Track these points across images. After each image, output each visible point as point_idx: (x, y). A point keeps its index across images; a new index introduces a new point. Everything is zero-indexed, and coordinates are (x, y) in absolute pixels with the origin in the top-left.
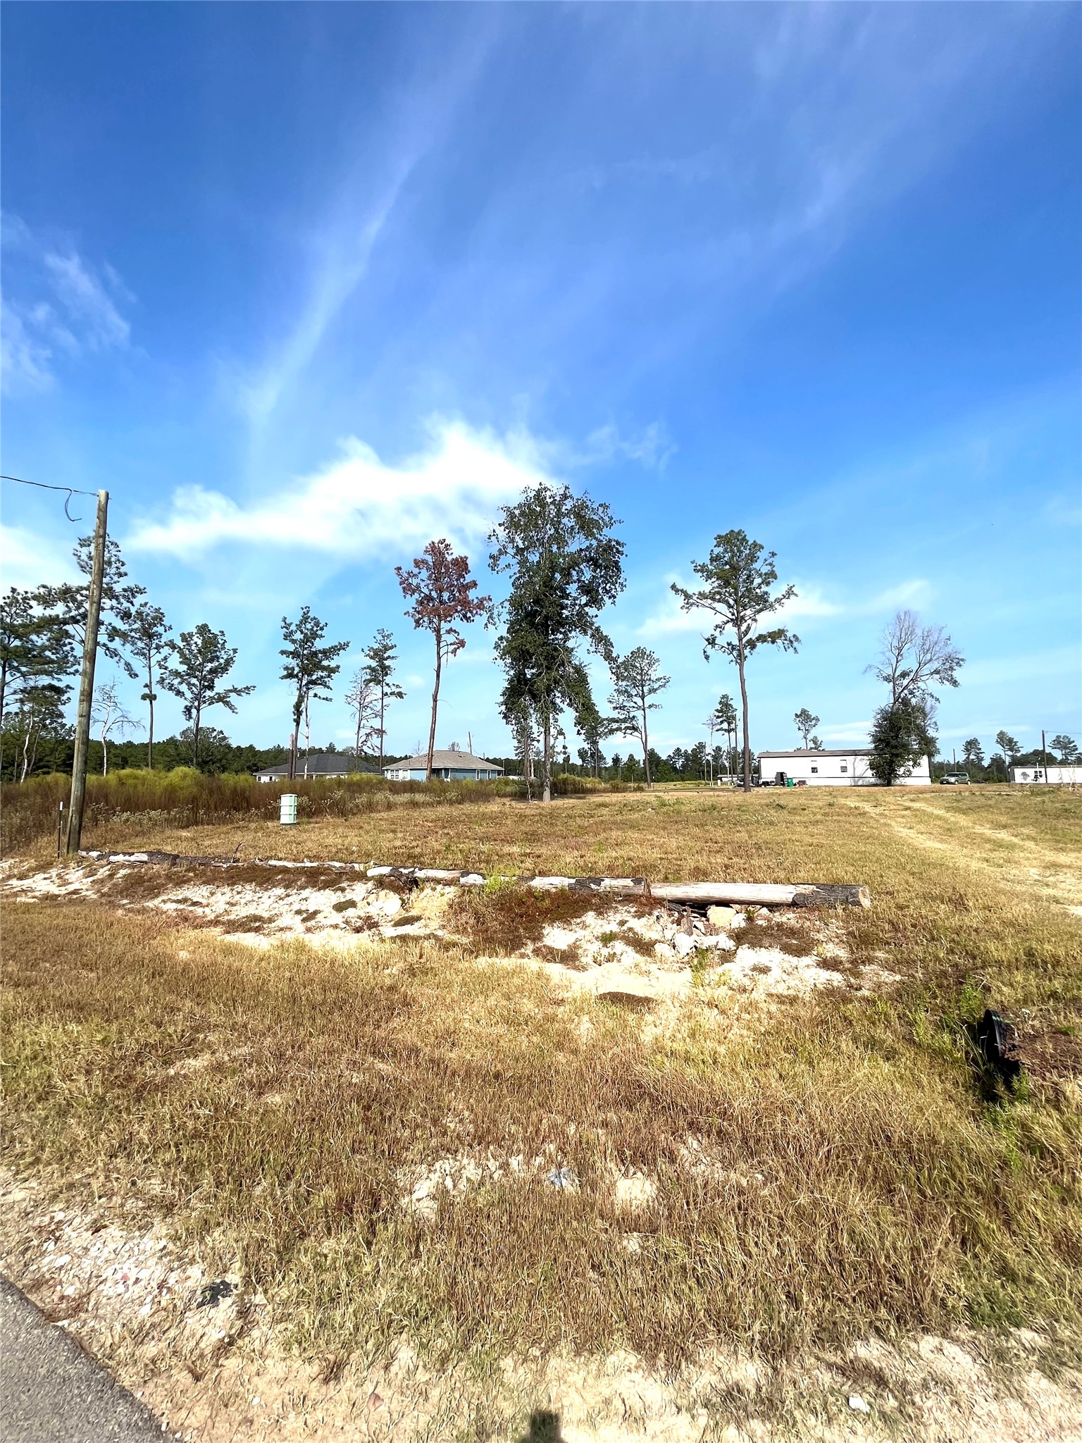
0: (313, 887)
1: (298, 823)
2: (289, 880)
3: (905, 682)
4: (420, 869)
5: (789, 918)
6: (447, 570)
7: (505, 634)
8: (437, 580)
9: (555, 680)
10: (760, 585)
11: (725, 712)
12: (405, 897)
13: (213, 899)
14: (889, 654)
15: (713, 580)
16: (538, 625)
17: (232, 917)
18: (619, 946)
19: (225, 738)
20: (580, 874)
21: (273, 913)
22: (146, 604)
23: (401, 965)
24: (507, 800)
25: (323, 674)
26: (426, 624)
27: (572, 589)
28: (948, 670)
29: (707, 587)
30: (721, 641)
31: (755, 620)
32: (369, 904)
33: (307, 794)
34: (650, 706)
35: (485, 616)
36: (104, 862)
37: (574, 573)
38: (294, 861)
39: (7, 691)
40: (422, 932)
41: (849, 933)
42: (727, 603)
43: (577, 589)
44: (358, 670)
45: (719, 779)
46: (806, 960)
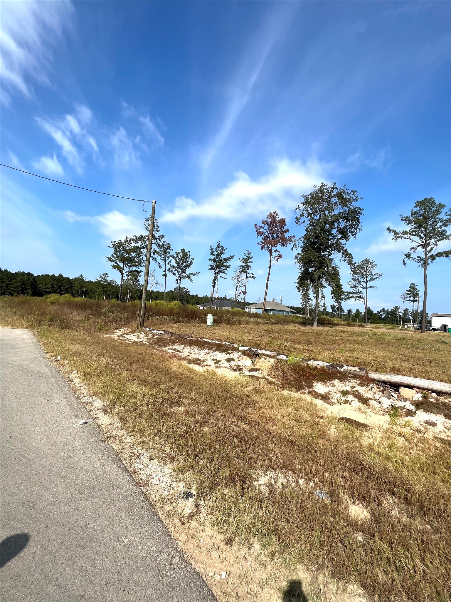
0: (219, 351)
1: (213, 326)
2: (210, 347)
4: (260, 350)
6: (276, 225)
7: (300, 252)
8: (271, 229)
9: (323, 273)
11: (413, 292)
12: (254, 360)
13: (184, 350)
15: (412, 224)
16: (316, 248)
17: (190, 358)
18: (350, 398)
19: (188, 291)
20: (331, 361)
21: (204, 358)
22: (165, 241)
23: (251, 387)
24: (297, 325)
25: (224, 268)
26: (266, 248)
27: (334, 231)
29: (408, 228)
30: (414, 255)
31: (436, 245)
32: (239, 361)
33: (217, 315)
34: (370, 287)
35: (292, 244)
36: (150, 332)
37: (336, 224)
38: (212, 340)
39: (124, 272)
40: (260, 375)
42: (420, 236)
43: (337, 231)
44: (237, 267)
45: (405, 325)
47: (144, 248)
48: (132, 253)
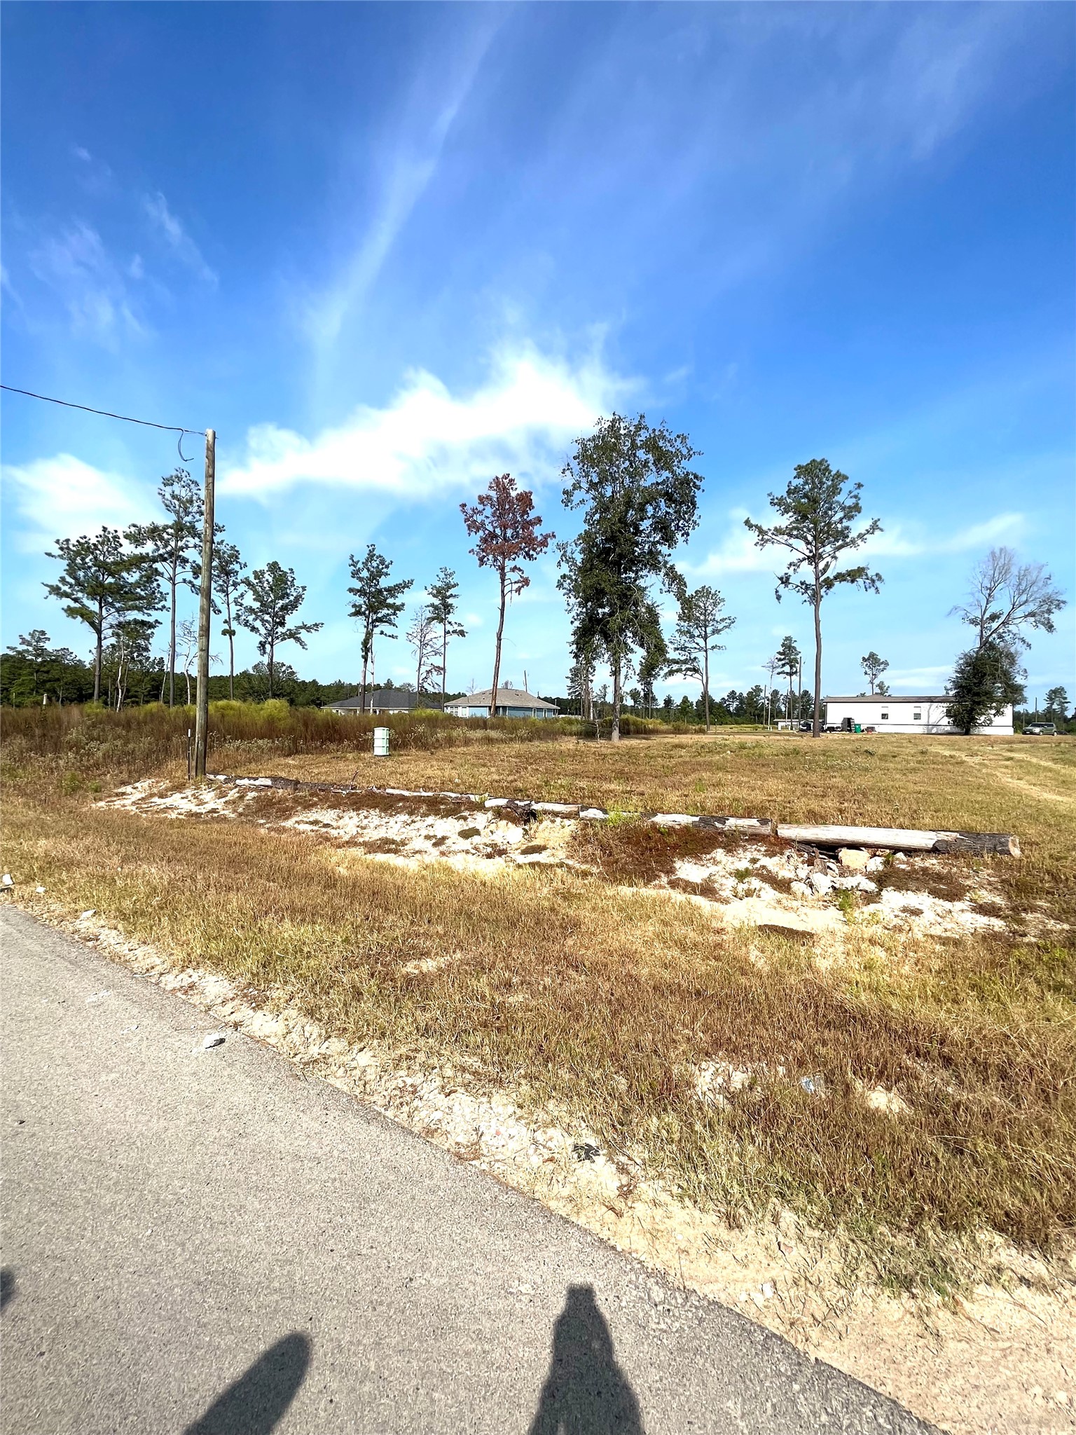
0: (436, 815)
1: (390, 755)
2: (411, 807)
3: (995, 625)
4: (537, 802)
5: (932, 863)
6: (511, 506)
8: (501, 516)
9: (627, 619)
10: (841, 521)
11: (788, 656)
12: (526, 827)
13: (341, 823)
14: (979, 594)
15: (791, 514)
16: (612, 562)
17: (367, 839)
18: (755, 883)
19: (293, 673)
20: (695, 811)
21: (403, 837)
22: (222, 541)
23: (547, 889)
24: (574, 739)
25: (389, 612)
26: (490, 562)
27: (645, 525)
28: (1043, 617)
29: (785, 521)
30: (795, 580)
31: (835, 558)
32: (492, 832)
33: (394, 728)
34: (713, 648)
36: (231, 785)
37: (650, 509)
38: (408, 790)
39: (104, 625)
40: (552, 860)
41: (1003, 881)
42: (805, 539)
43: (651, 525)
44: (421, 608)
45: (777, 723)
46: (958, 905)
47: (165, 560)
48: (124, 574)
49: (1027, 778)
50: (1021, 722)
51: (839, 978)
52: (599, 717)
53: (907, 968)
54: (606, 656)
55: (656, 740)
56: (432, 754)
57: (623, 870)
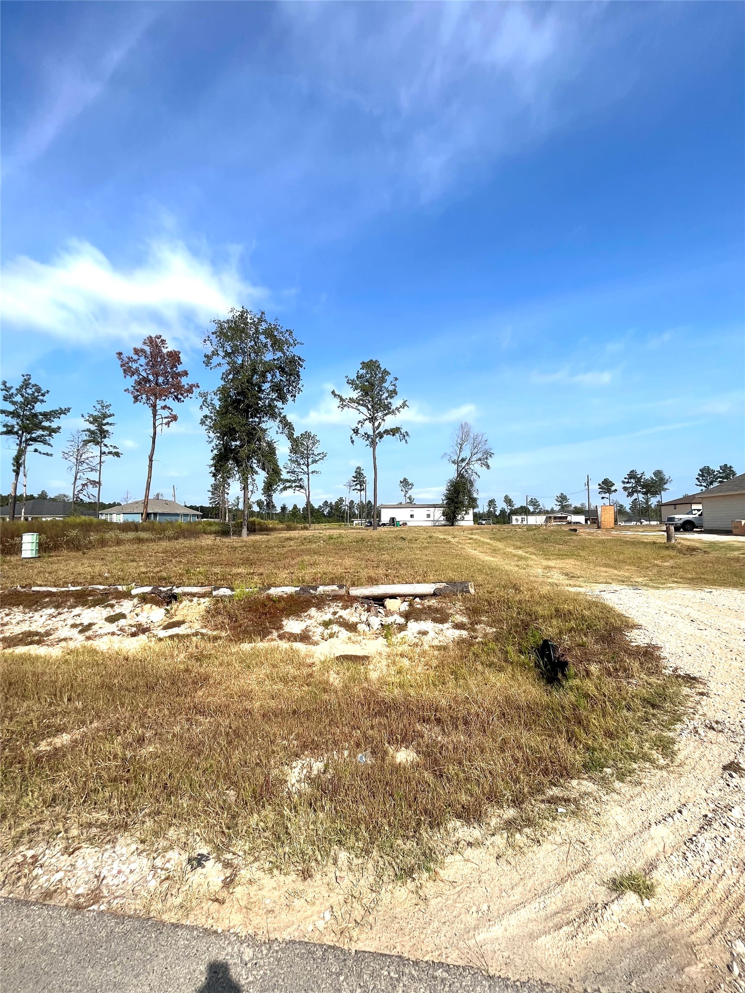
0: (83, 606)
1: (39, 557)
2: (57, 601)
3: (463, 464)
4: (177, 587)
5: (433, 602)
6: (163, 360)
7: (211, 415)
8: (153, 366)
9: (253, 450)
10: (387, 398)
11: (359, 479)
12: (167, 608)
14: (456, 447)
15: (359, 391)
16: (241, 410)
18: (335, 628)
20: (298, 584)
21: (48, 628)
24: (212, 537)
25: (44, 433)
26: (144, 400)
27: (266, 386)
28: (485, 459)
29: (355, 394)
30: (361, 431)
31: (384, 420)
32: (137, 615)
34: (313, 472)
37: (269, 376)
38: (55, 586)
40: (189, 631)
41: (466, 608)
42: (367, 407)
43: (270, 387)
44: (78, 432)
45: (353, 521)
46: (446, 625)
49: (478, 549)
50: (477, 518)
51: (383, 682)
52: (234, 520)
53: (420, 668)
54: (237, 476)
55: (274, 536)
56: (84, 553)
57: (245, 632)
